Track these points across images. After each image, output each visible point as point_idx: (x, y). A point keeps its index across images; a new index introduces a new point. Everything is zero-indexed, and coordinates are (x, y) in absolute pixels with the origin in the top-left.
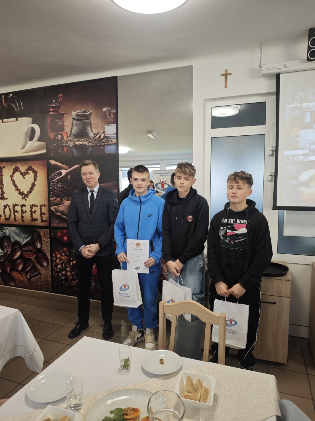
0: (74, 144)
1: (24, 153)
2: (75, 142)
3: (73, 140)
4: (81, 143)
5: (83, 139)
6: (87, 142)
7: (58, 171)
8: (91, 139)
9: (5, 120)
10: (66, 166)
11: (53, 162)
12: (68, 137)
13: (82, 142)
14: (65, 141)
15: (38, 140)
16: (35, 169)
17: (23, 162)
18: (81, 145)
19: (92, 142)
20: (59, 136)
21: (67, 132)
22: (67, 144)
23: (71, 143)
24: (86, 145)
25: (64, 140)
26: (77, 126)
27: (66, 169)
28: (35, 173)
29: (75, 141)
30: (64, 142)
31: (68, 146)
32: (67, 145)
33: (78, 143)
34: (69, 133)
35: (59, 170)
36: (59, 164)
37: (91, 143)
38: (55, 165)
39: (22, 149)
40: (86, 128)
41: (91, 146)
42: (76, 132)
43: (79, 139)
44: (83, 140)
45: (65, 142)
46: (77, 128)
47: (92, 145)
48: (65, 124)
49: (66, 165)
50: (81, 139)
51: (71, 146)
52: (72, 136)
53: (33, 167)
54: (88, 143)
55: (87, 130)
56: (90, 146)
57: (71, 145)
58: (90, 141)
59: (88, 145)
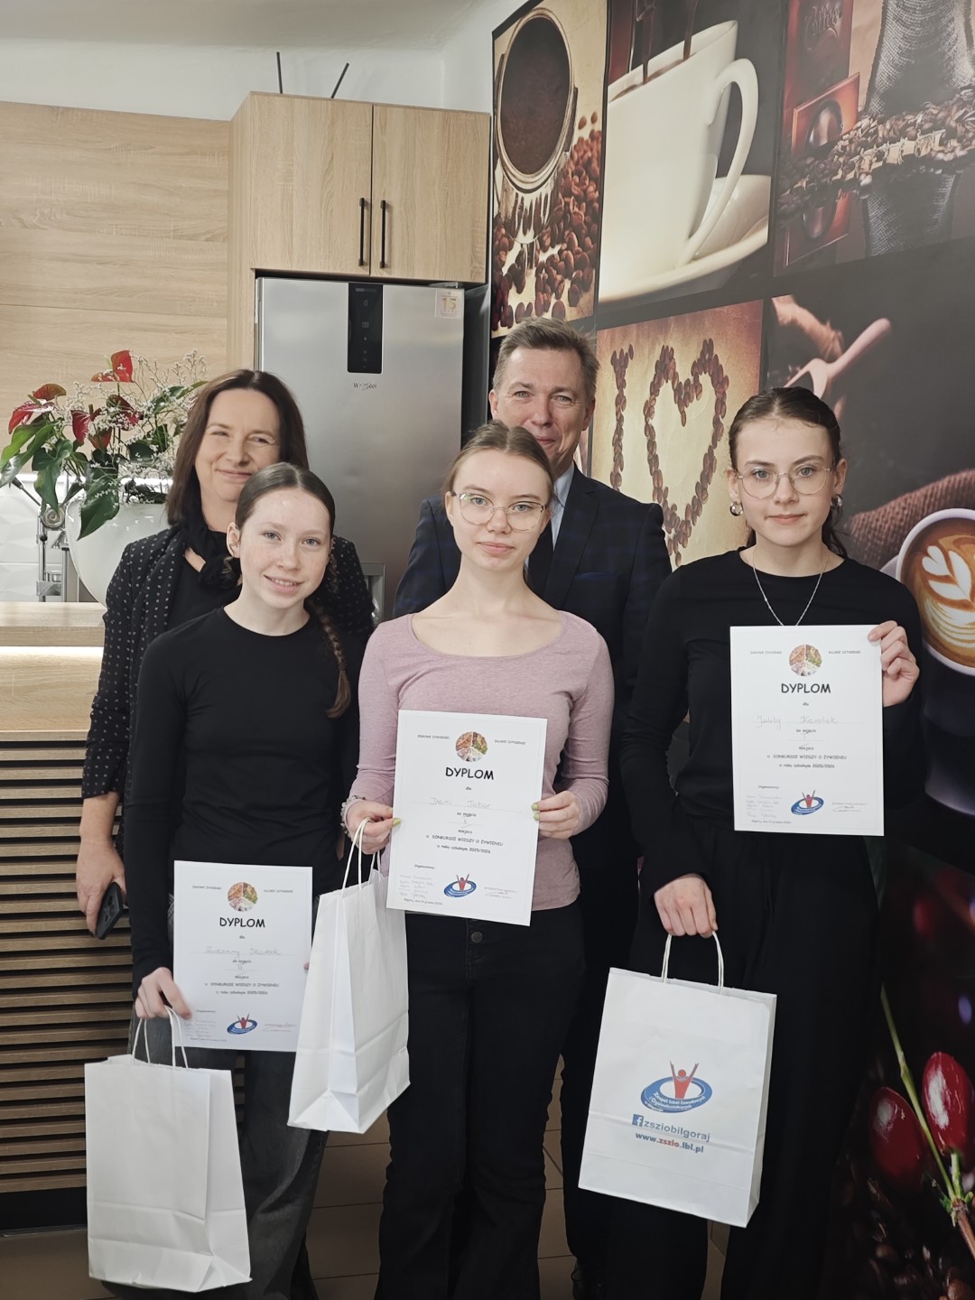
0: (880, 164)
1: (695, 259)
2: (883, 147)
3: (876, 132)
4: (908, 146)
5: (920, 118)
6: (938, 135)
7: (801, 373)
8: (962, 104)
9: (655, 63)
10: (832, 334)
11: (787, 309)
12: (858, 117)
13: (914, 138)
14: (844, 148)
15: (747, 170)
16: (721, 362)
17: (688, 318)
18: (909, 160)
19: (960, 129)
20: (825, 119)
21: (857, 81)
22: (852, 167)
23: (868, 155)
24: (929, 160)
25: (841, 143)
26: (904, 25)
27: (831, 359)
28: (720, 383)
29: (884, 141)
30: (840, 155)
31: (856, 180)
32: (850, 176)
33: (894, 153)
34: (864, 85)
35: (802, 367)
36: (806, 319)
37: (954, 143)
38: (794, 326)
39: (690, 236)
40: (944, 21)
41: (956, 159)
42: (895, 66)
43: (901, 124)
44: (921, 126)
45: (841, 160)
46: (904, 38)
47: (960, 153)
48: (854, 25)
49: (833, 327)
50: (910, 118)
51: (866, 180)
52: (875, 106)
53: (716, 351)
54: (941, 144)
55: (949, 35)
56: (949, 167)
57: (867, 174)
58: (953, 124)
59: (940, 156)
